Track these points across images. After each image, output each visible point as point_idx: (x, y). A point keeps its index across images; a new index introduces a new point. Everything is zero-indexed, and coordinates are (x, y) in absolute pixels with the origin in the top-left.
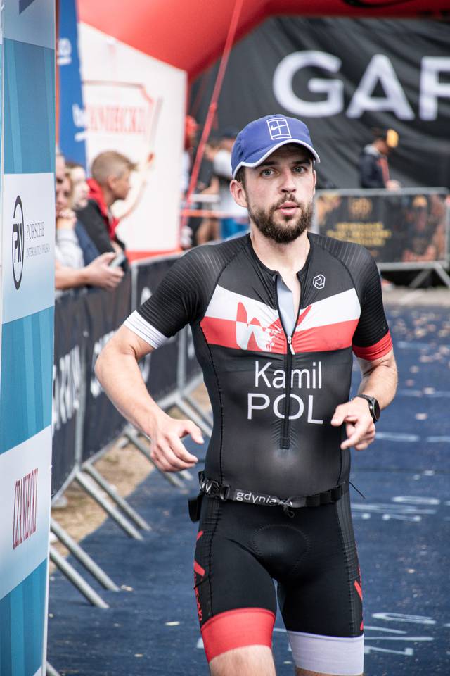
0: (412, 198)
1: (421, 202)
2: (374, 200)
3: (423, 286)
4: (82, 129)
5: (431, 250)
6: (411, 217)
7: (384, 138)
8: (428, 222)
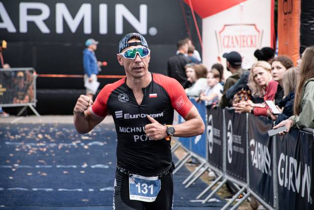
8: (24, 84)
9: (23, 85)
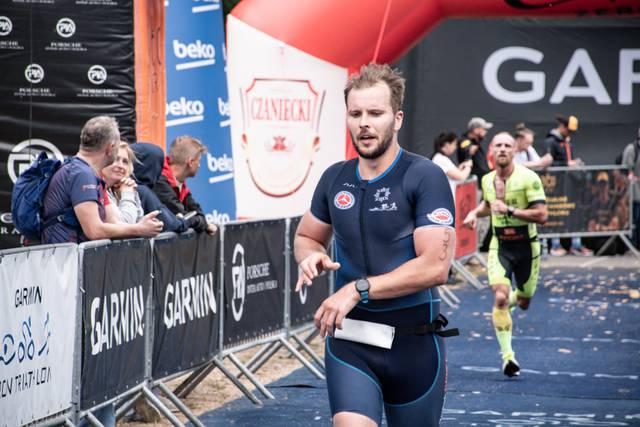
0: (595, 173)
1: (605, 177)
2: (559, 175)
3: (609, 253)
4: (226, 118)
5: (616, 220)
6: (594, 190)
7: (566, 124)
8: (611, 196)
9: (607, 198)
